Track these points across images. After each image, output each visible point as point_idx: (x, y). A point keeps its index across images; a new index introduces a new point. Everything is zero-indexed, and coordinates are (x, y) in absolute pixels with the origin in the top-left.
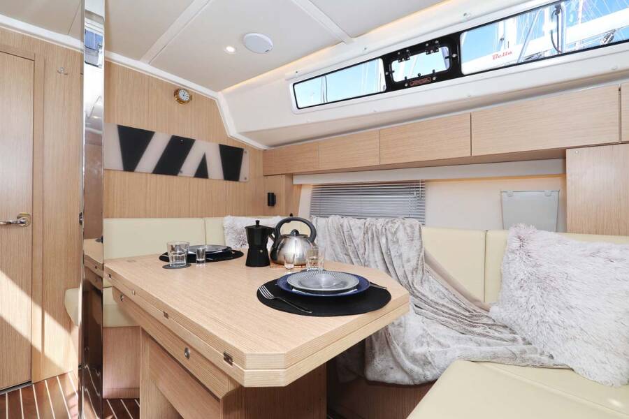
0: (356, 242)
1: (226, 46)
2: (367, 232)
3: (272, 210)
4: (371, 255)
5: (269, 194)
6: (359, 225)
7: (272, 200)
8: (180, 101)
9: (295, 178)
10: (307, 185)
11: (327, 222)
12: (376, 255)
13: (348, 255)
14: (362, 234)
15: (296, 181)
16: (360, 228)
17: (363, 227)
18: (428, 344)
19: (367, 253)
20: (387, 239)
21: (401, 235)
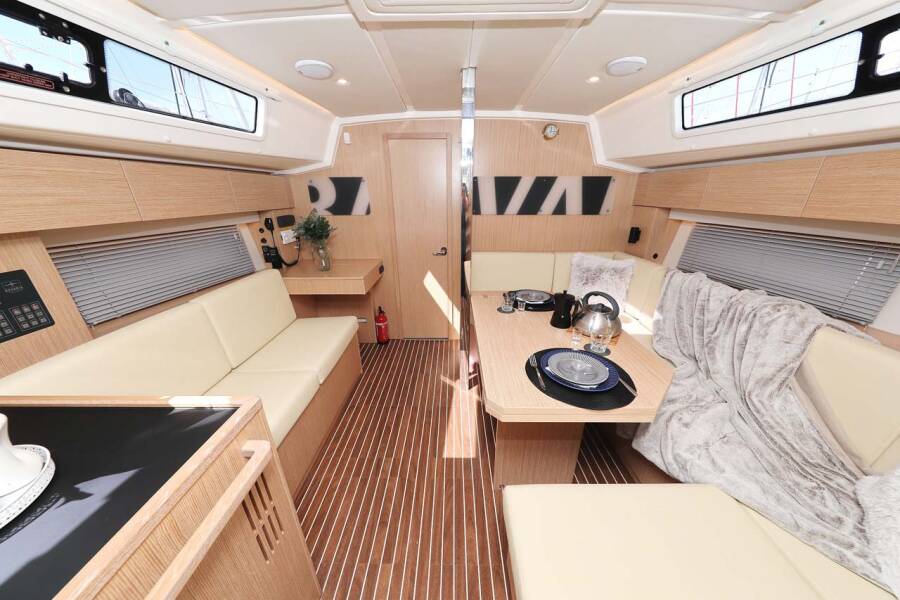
0: (708, 316)
1: (588, 78)
2: (729, 309)
3: (633, 246)
4: (721, 338)
5: (632, 229)
6: (722, 297)
7: (635, 235)
8: (546, 138)
9: (671, 212)
10: (687, 222)
11: (684, 281)
12: (728, 340)
13: (692, 326)
14: (720, 310)
15: (673, 216)
16: (721, 301)
17: (726, 301)
18: (699, 456)
19: (716, 334)
20: (750, 327)
21: (775, 329)
